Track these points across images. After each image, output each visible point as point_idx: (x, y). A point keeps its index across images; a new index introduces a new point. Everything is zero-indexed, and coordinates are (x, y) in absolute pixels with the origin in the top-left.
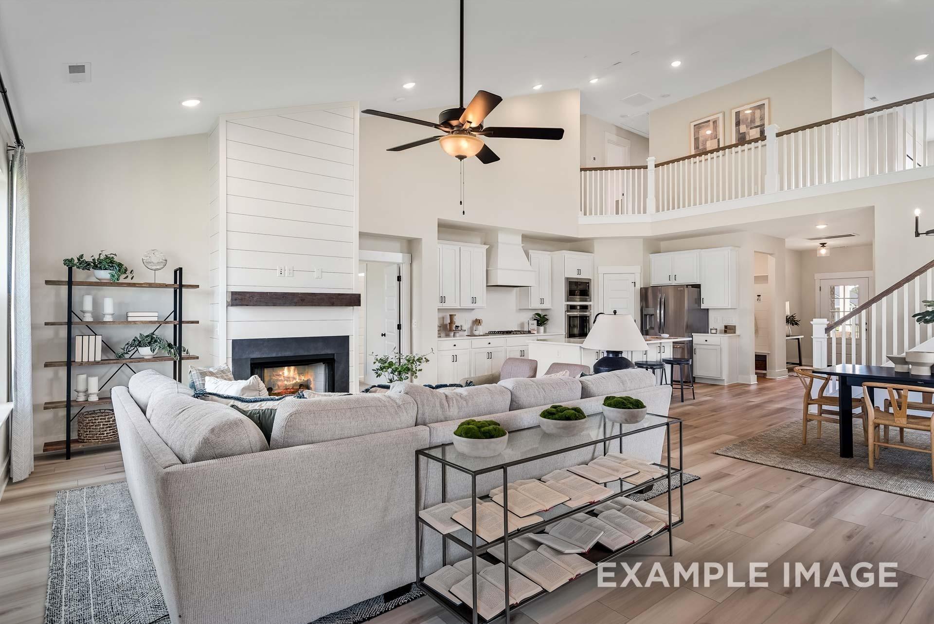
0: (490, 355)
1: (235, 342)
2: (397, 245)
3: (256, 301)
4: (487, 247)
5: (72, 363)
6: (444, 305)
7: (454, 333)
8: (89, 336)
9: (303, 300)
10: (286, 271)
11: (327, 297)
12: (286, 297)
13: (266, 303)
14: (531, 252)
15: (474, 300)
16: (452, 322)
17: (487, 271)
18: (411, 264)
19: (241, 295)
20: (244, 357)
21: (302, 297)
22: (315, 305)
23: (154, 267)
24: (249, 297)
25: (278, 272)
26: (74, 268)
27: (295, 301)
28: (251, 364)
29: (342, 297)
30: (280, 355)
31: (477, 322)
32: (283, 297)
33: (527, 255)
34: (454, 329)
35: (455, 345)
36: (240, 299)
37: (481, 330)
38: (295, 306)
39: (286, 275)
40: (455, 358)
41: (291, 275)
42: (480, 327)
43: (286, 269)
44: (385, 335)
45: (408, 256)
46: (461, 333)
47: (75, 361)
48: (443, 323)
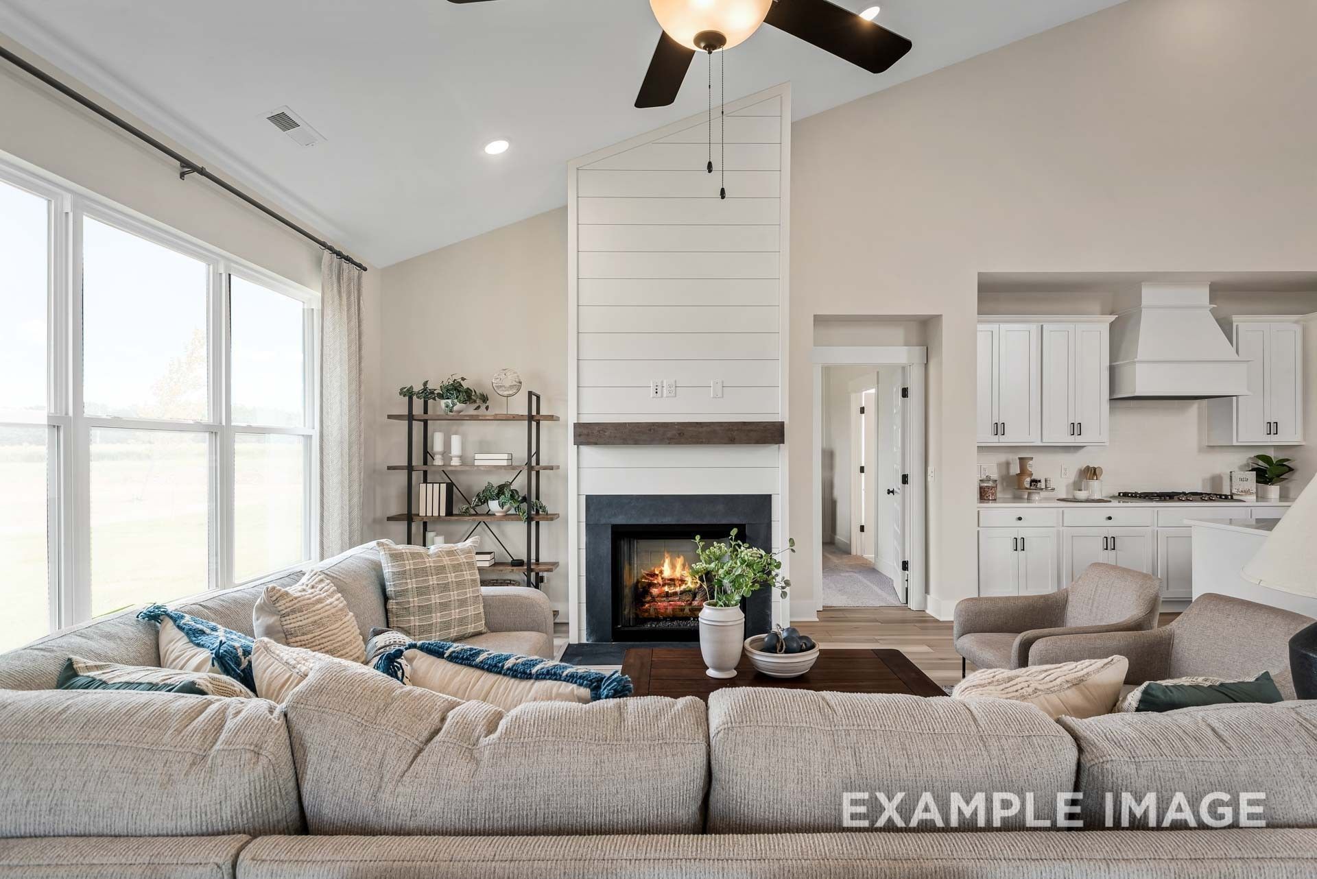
0: (1110, 544)
1: (589, 499)
2: (899, 333)
3: (610, 437)
4: (1113, 318)
5: (414, 517)
6: (1002, 438)
7: (1029, 494)
8: (440, 483)
9: (681, 434)
10: (665, 388)
11: (722, 428)
12: (654, 430)
13: (624, 439)
14: (1237, 320)
15: (1076, 429)
16: (1023, 471)
17: (1112, 370)
18: (926, 365)
19: (587, 428)
20: (603, 521)
21: (679, 430)
22: (702, 443)
23: (506, 393)
24: (599, 431)
25: (652, 391)
26: (415, 397)
27: (668, 436)
28: (613, 533)
29: (749, 428)
30: (655, 522)
31: (1091, 473)
32: (650, 430)
33: (1227, 327)
34: (1028, 486)
35: (1020, 519)
36: (589, 434)
37: (1096, 488)
38: (669, 443)
39: (665, 396)
40: (1019, 545)
41: (673, 394)
42: (1094, 484)
43: (665, 385)
44: (893, 492)
45: (917, 351)
46: (1043, 494)
47: (418, 515)
48: (1008, 473)
